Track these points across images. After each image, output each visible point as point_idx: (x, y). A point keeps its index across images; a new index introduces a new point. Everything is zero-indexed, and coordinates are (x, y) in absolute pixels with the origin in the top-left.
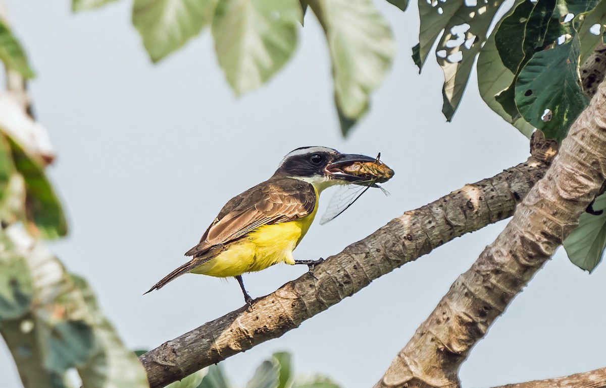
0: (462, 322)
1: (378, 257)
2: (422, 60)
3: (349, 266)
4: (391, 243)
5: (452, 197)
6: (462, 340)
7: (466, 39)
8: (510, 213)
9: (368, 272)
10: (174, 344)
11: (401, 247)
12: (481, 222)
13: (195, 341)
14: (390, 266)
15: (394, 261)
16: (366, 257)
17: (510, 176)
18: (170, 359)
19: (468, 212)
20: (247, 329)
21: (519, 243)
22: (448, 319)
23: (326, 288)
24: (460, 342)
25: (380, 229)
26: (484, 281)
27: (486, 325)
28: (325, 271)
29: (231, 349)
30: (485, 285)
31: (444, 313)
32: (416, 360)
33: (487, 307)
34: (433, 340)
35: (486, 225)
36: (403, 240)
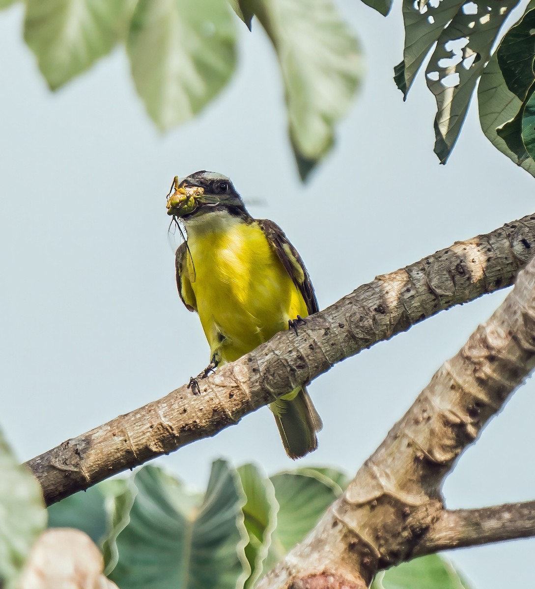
0: (447, 423)
1: (340, 334)
2: (407, 82)
3: (303, 345)
4: (358, 316)
5: (437, 259)
6: (448, 446)
7: (464, 58)
8: (511, 281)
9: (328, 353)
10: (78, 443)
11: (371, 321)
12: (475, 291)
13: (105, 440)
14: (356, 346)
15: (361, 339)
16: (326, 334)
17: (512, 232)
18: (73, 463)
19: (457, 277)
20: (171, 424)
21: (521, 321)
22: (429, 418)
23: (274, 374)
24: (444, 448)
25: (344, 298)
26: (475, 371)
27: (478, 426)
28: (273, 351)
29: (151, 451)
30: (477, 375)
31: (424, 411)
32: (388, 471)
33: (479, 403)
34: (409, 445)
35: (480, 295)
36: (374, 313)
